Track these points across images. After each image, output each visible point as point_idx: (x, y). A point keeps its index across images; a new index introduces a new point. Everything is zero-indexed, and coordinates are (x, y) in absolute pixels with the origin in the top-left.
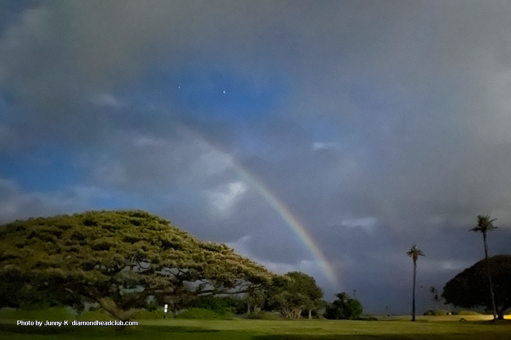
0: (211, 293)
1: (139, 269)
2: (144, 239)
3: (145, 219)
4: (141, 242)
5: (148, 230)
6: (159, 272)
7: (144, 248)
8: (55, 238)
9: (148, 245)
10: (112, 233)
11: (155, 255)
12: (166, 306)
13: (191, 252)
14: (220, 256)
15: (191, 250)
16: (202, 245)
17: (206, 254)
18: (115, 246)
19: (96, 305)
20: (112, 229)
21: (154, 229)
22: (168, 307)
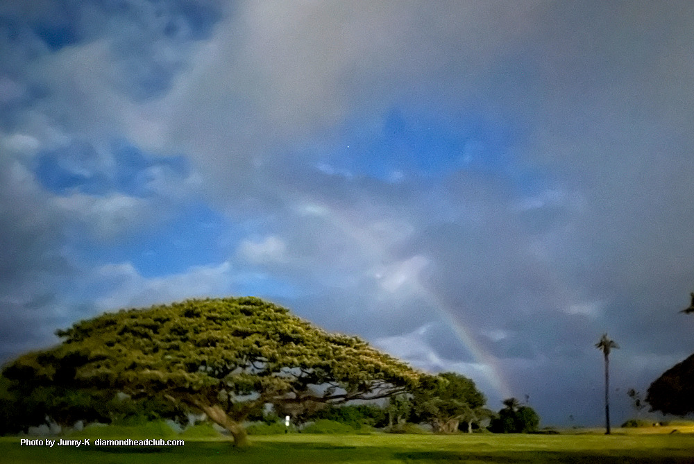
0: (342, 399)
1: (253, 370)
2: (258, 332)
3: (258, 307)
4: (254, 335)
5: (263, 321)
6: (277, 374)
7: (257, 343)
8: (151, 333)
9: (262, 340)
10: (219, 326)
11: (271, 352)
12: (288, 418)
13: (315, 348)
14: (351, 351)
15: (316, 345)
16: (329, 338)
17: (335, 350)
18: (223, 341)
19: (203, 417)
20: (219, 321)
21: (269, 319)
22: (291, 418)
